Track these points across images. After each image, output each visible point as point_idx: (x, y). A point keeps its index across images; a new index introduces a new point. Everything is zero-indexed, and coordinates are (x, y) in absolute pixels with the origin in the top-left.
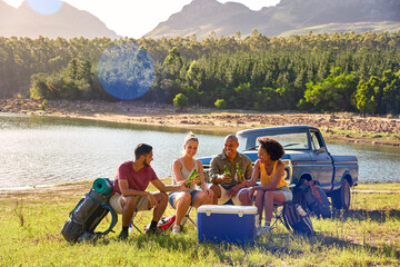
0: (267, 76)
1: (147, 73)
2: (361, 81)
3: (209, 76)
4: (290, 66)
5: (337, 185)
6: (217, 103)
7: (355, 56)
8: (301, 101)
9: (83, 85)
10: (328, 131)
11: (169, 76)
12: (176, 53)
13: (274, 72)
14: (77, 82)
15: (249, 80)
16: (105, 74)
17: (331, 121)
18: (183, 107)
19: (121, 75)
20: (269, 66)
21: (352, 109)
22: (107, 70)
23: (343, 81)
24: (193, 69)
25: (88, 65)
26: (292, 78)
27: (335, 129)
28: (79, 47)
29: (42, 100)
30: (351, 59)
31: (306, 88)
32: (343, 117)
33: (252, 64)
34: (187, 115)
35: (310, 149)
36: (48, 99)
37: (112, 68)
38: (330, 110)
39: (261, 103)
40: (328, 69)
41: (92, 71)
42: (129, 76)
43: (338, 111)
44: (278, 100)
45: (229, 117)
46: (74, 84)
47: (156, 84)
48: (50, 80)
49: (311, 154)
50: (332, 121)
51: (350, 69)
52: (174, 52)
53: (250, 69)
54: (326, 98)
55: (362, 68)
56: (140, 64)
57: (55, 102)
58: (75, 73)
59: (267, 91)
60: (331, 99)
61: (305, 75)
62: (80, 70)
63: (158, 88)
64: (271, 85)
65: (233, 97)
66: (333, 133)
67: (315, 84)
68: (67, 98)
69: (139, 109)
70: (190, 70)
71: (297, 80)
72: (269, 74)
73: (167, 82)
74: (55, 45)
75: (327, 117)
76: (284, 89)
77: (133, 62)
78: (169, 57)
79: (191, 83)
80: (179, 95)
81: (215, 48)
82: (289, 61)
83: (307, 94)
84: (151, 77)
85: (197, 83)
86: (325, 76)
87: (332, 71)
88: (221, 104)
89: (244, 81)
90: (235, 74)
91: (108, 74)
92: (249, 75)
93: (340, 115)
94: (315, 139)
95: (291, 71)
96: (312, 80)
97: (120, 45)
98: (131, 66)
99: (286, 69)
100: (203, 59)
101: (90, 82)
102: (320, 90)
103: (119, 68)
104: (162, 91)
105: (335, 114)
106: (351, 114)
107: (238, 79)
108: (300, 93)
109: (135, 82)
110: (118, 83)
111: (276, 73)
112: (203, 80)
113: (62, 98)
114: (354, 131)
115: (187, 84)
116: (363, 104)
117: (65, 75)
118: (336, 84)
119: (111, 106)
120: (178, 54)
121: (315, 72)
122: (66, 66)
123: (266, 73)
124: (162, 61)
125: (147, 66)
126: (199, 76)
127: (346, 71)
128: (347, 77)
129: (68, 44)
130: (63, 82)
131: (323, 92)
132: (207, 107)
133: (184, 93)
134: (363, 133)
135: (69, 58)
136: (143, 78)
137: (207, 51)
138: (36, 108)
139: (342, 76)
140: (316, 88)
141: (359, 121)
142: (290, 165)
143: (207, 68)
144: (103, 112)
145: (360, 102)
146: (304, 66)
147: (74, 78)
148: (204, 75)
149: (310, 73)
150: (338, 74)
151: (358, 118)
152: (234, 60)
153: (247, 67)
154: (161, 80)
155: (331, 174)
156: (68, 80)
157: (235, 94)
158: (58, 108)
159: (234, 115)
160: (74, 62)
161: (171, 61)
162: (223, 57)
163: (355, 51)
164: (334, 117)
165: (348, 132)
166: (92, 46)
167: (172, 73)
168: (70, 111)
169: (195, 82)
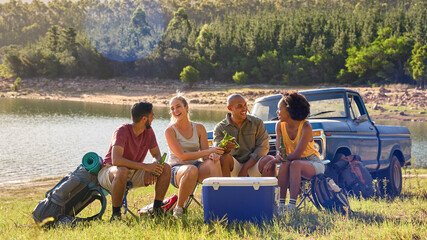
0: (298, 41)
1: (146, 41)
2: (417, 45)
3: (224, 43)
4: (326, 28)
5: (385, 162)
6: (236, 76)
7: (409, 14)
8: (342, 71)
9: (65, 58)
10: (376, 108)
11: (174, 44)
12: (183, 16)
13: (306, 36)
14: (58, 55)
15: (275, 46)
16: (93, 44)
17: (380, 95)
18: (192, 84)
19: (114, 44)
20: (300, 29)
21: (407, 80)
22: (96, 38)
23: (394, 46)
24: (204, 34)
25: (72, 33)
26: (329, 43)
27: (386, 105)
28: (60, 12)
29: (14, 78)
30: (403, 17)
31: (347, 55)
32: (395, 90)
33: (278, 27)
34: (198, 93)
35: (348, 117)
36: (22, 77)
37: (102, 36)
38: (379, 82)
39: (291, 75)
40: (375, 31)
41: (77, 41)
42: (123, 46)
43: (389, 83)
44: (313, 71)
45: (251, 93)
46: (54, 57)
47: (157, 55)
48: (23, 53)
49: (350, 123)
50: (382, 96)
51: (403, 30)
52: (179, 14)
53: (276, 33)
54: (373, 66)
55: (417, 28)
56: (138, 30)
57: (31, 81)
58: (55, 43)
59: (298, 60)
60: (380, 67)
61: (346, 39)
62: (61, 39)
63: (160, 60)
64: (303, 52)
65: (256, 69)
66: (383, 110)
67: (359, 49)
68: (47, 75)
69: (138, 86)
70: (200, 36)
71: (336, 45)
72: (300, 39)
73: (173, 52)
74: (30, 9)
75: (376, 91)
76: (320, 57)
77: (128, 28)
78: (174, 21)
79: (202, 53)
80: (188, 67)
81: (231, 8)
82: (325, 22)
83: (349, 62)
84: (151, 47)
85: (211, 52)
86: (372, 40)
87: (380, 32)
88: (241, 77)
89: (269, 48)
90: (258, 40)
91: (97, 43)
92: (275, 41)
93: (392, 87)
94: (354, 105)
95: (328, 34)
96: (356, 44)
97: (111, 7)
98: (126, 33)
99: (321, 32)
100: (217, 21)
101: (75, 54)
102: (365, 57)
103: (111, 36)
104: (166, 63)
105: (386, 87)
106: (405, 86)
107: (261, 46)
108: (339, 62)
109: (131, 53)
110: (110, 54)
111: (309, 37)
112: (217, 48)
113: (39, 75)
114: (409, 107)
115: (197, 54)
116: (420, 73)
117: (43, 47)
118: (386, 48)
119: (102, 84)
120: (185, 17)
121: (358, 35)
122: (43, 35)
123: (297, 37)
124: (165, 25)
125: (146, 32)
126: (212, 43)
127: (396, 33)
128: (399, 40)
129: (46, 8)
130: (40, 55)
131: (369, 59)
132: (223, 81)
133: (193, 64)
134: (421, 110)
135: (48, 25)
136: (142, 48)
137: (222, 12)
138: (8, 89)
139: (392, 38)
140: (361, 55)
141: (416, 95)
142: (322, 136)
143: (222, 33)
144: (92, 92)
145: (416, 71)
146: (345, 27)
147: (54, 50)
148: (218, 42)
149: (352, 36)
150: (387, 36)
151: (415, 90)
152: (255, 22)
153: (272, 30)
154: (164, 49)
155: (376, 150)
156: (47, 52)
157: (259, 65)
158: (35, 88)
159: (257, 91)
160: (55, 30)
161: (176, 26)
162: (242, 19)
163: (408, 7)
164: (385, 91)
165: (402, 109)
166: (77, 10)
167: (178, 40)
168: (50, 92)
169: (207, 51)
